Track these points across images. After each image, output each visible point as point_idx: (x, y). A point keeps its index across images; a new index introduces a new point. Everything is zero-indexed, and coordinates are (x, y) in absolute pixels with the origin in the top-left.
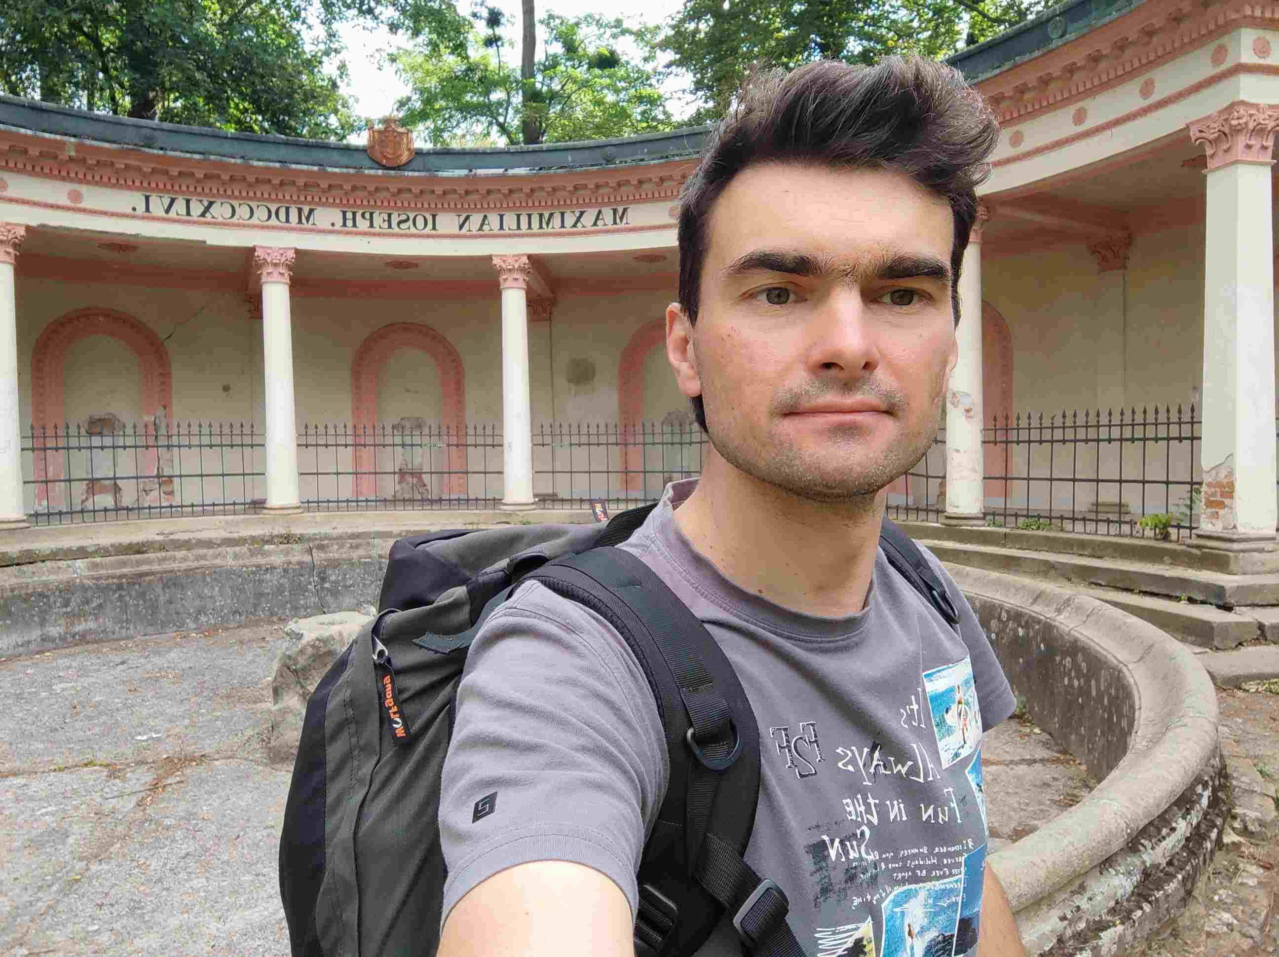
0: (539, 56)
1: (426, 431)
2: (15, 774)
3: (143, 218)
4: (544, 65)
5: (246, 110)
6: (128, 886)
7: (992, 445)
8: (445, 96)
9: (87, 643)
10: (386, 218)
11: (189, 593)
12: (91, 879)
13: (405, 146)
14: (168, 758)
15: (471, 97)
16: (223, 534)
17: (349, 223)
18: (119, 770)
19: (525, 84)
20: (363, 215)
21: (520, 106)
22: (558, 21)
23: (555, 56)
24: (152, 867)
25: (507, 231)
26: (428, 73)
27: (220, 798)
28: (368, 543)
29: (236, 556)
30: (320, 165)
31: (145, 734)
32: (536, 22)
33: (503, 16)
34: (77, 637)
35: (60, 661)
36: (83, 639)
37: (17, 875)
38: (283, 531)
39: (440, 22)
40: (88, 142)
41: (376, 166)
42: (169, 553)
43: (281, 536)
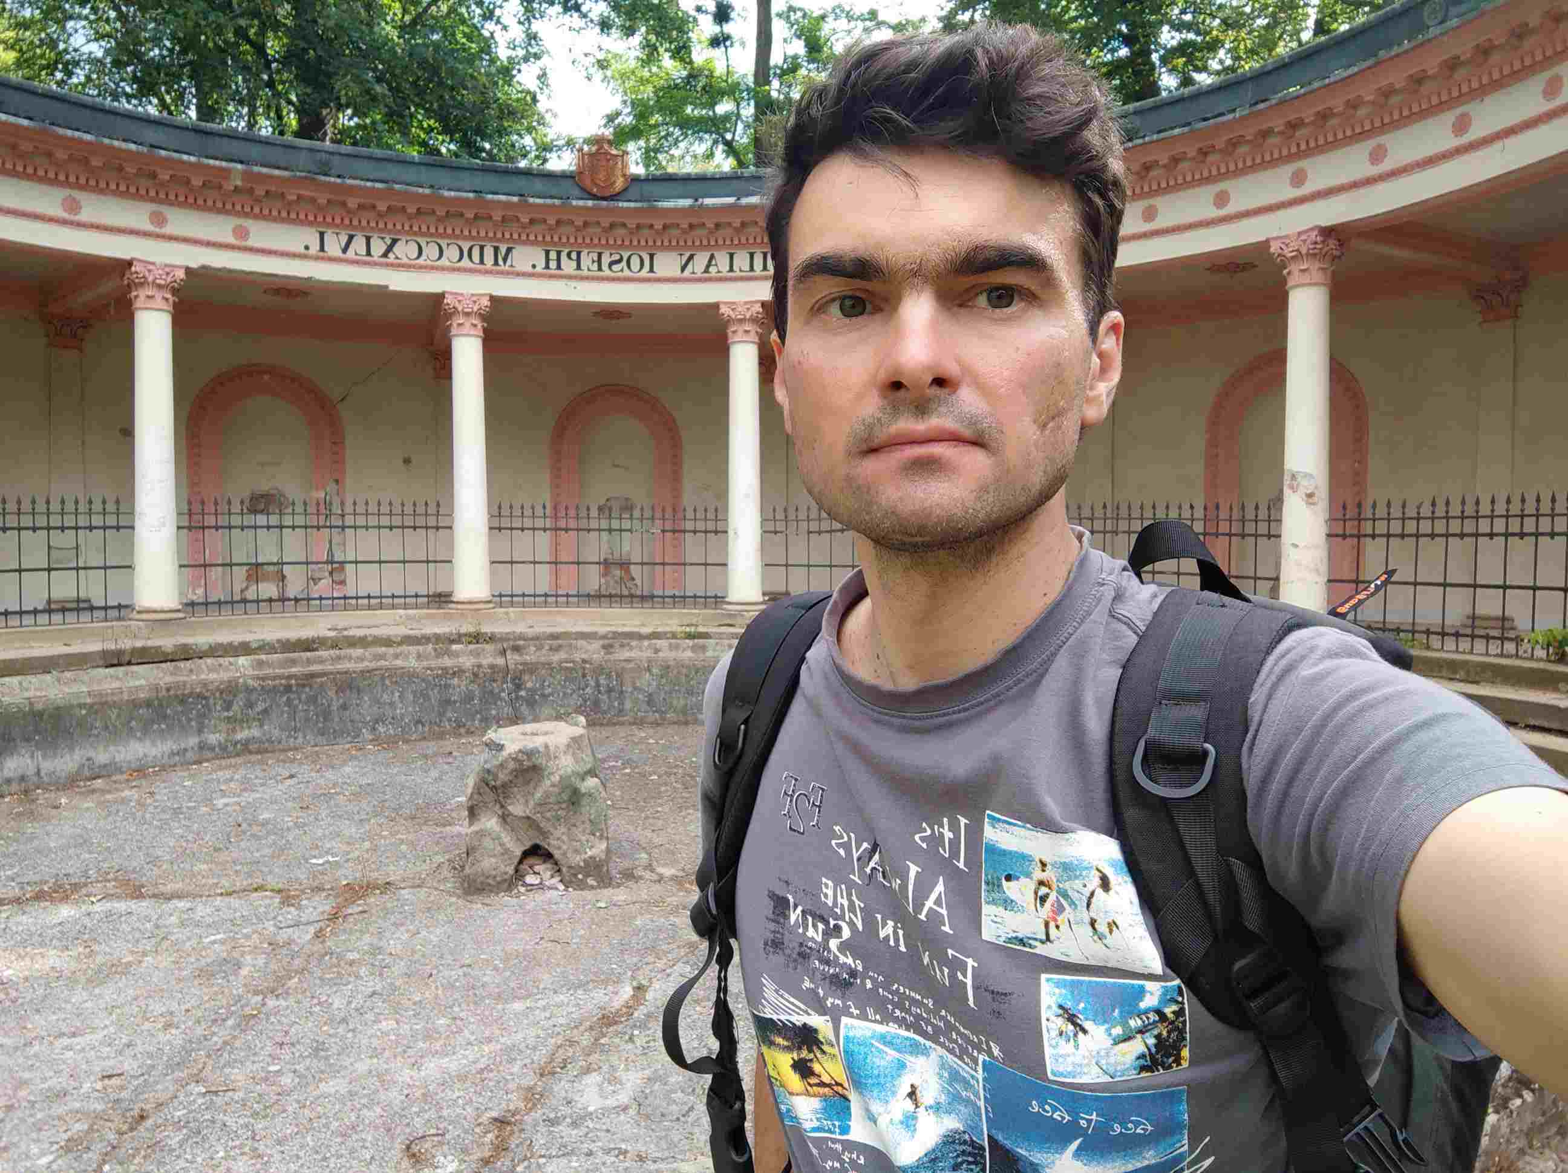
0: (776, 58)
1: (637, 513)
2: (179, 896)
3: (317, 258)
4: (781, 69)
5: (431, 129)
6: (310, 1024)
7: (1339, 539)
8: (661, 110)
9: (250, 752)
10: (596, 259)
11: (366, 698)
12: (268, 1016)
13: (619, 173)
14: (348, 884)
15: (693, 111)
16: (402, 631)
17: (553, 264)
18: (293, 897)
19: (758, 93)
20: (569, 255)
21: (750, 120)
22: (799, 14)
23: (795, 57)
24: (335, 1006)
25: (738, 274)
26: (643, 81)
27: (408, 931)
28: (570, 645)
29: (419, 656)
30: (521, 195)
31: (321, 857)
32: (773, 15)
33: (733, 9)
34: (239, 746)
35: (220, 773)
36: (246, 748)
37: (188, 1006)
38: (471, 629)
39: (660, 19)
40: (256, 169)
41: (586, 196)
42: (343, 652)
43: (469, 635)
